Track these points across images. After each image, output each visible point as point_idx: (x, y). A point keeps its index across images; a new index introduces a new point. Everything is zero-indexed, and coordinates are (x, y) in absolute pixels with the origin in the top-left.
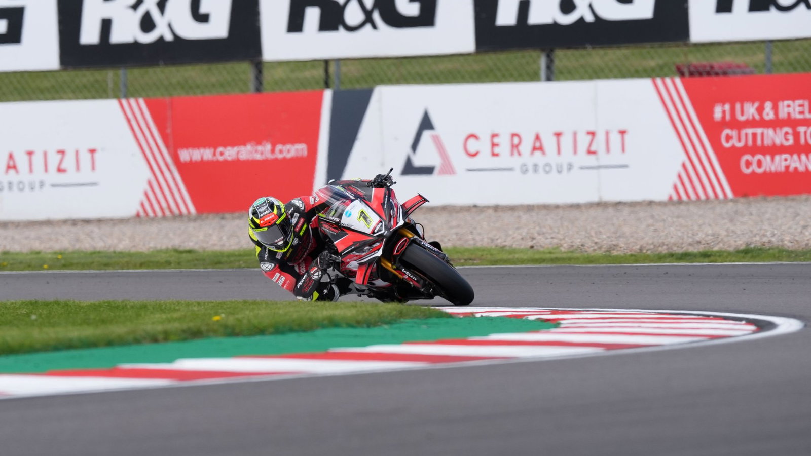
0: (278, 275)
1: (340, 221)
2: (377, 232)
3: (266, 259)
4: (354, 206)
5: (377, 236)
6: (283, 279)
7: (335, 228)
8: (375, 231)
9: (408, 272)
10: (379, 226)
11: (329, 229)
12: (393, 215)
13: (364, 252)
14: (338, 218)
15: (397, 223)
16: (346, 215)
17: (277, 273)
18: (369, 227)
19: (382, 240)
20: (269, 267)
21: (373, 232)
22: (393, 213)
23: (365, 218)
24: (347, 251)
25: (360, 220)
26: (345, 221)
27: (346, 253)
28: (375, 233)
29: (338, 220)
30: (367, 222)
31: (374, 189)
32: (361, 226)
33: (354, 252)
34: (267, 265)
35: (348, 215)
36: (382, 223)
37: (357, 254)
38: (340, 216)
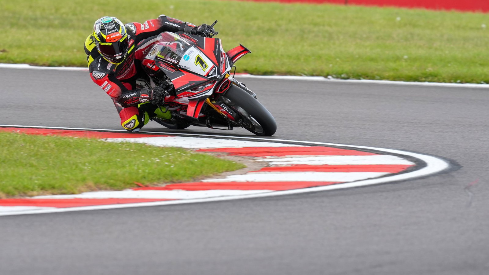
0: (106, 82)
1: (178, 63)
2: (212, 75)
3: (98, 69)
4: (191, 52)
5: (210, 78)
6: (110, 87)
7: (172, 68)
8: (210, 74)
9: (225, 107)
10: (213, 70)
11: (166, 68)
12: (223, 62)
13: (197, 90)
14: (177, 60)
15: (226, 69)
16: (184, 58)
17: (106, 81)
18: (204, 70)
19: (214, 82)
20: (101, 76)
21: (208, 75)
22: (222, 60)
23: (202, 63)
24: (183, 88)
25: (197, 64)
26: (183, 63)
27: (182, 90)
28: (210, 76)
29: (176, 62)
30: (203, 67)
31: (205, 38)
32: (197, 69)
33: (189, 90)
34: (99, 74)
35: (186, 59)
36: (215, 68)
37: (191, 92)
38: (179, 59)
